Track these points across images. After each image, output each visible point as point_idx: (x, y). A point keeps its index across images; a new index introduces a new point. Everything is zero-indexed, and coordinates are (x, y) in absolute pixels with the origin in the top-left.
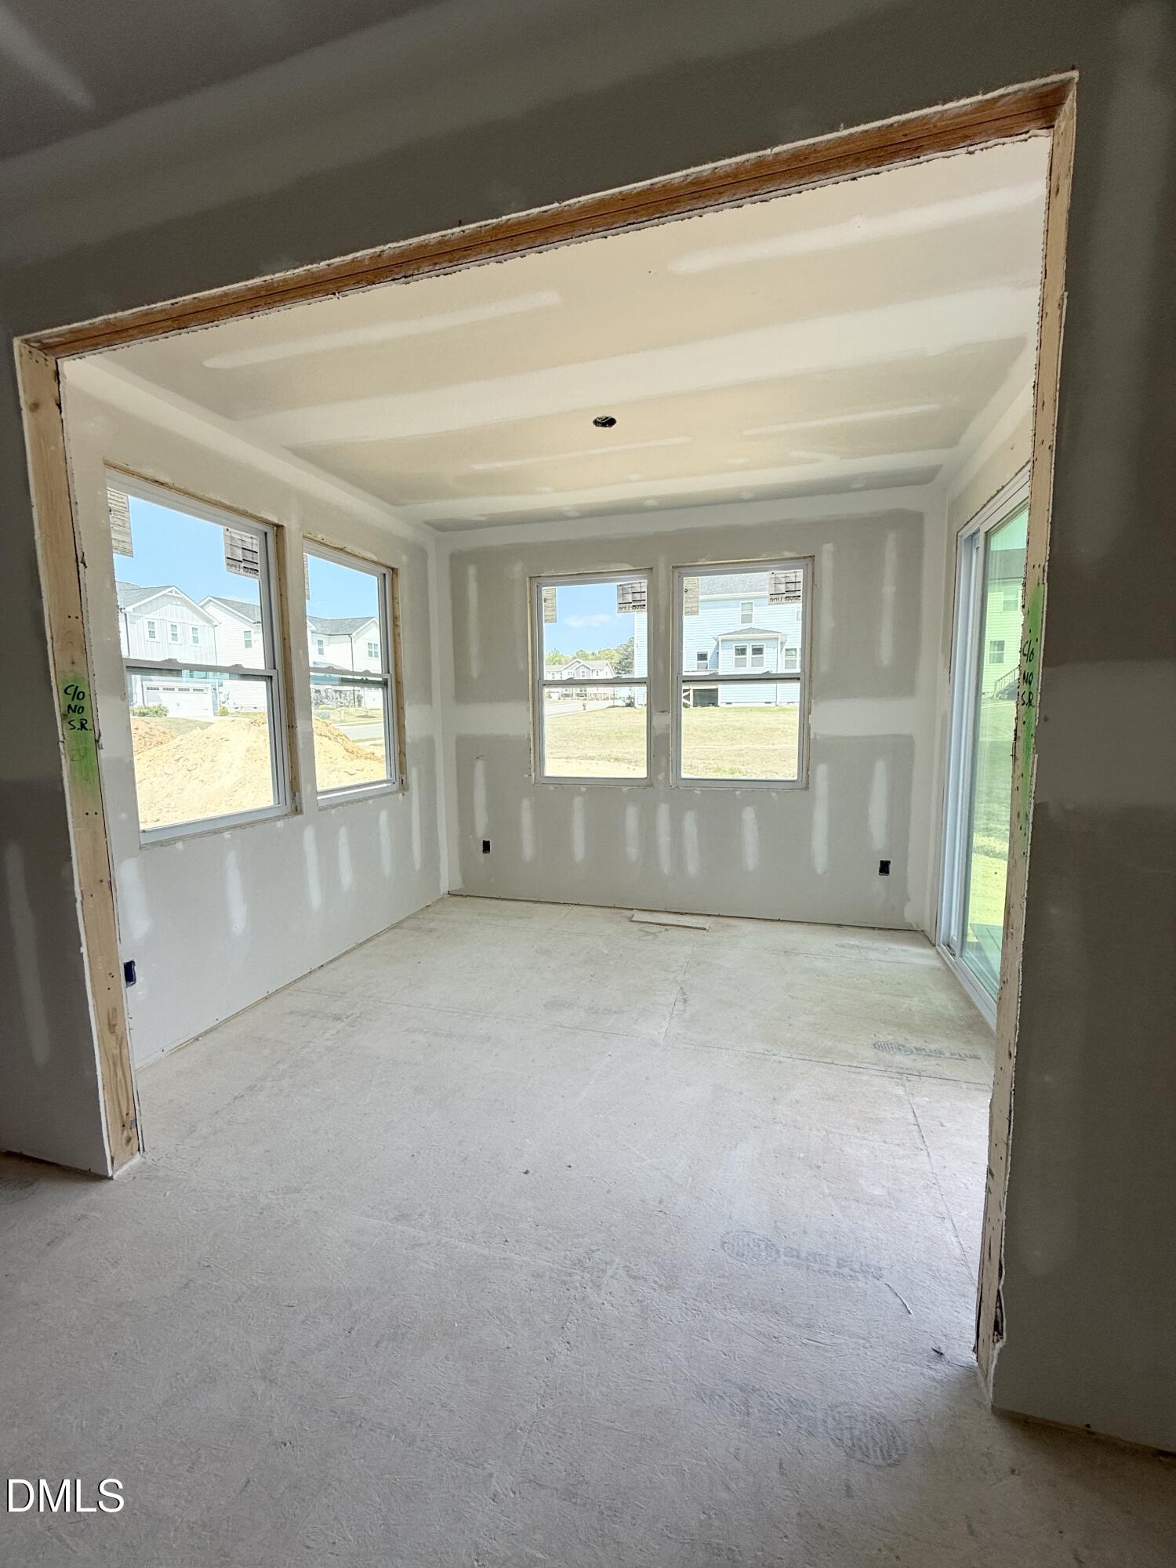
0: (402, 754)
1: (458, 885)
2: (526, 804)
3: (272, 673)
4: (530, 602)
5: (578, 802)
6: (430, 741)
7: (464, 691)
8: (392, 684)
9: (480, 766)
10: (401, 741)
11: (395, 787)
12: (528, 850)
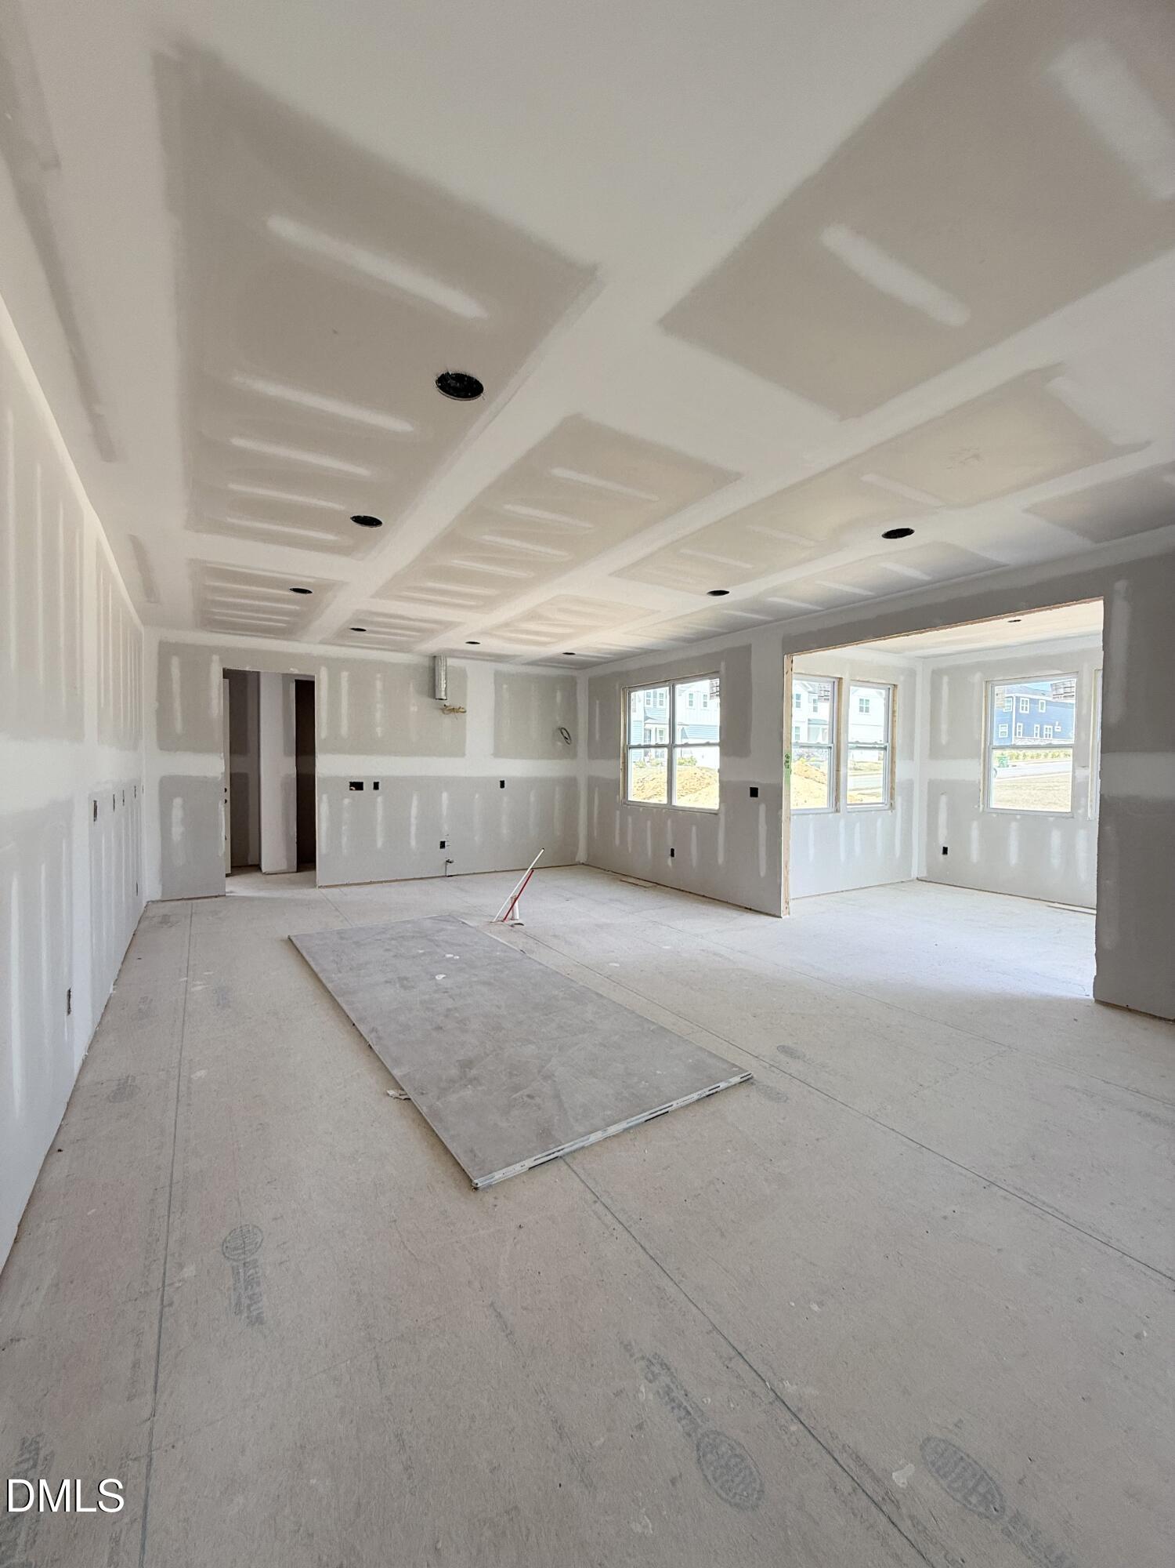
0: (892, 788)
1: (924, 874)
2: (975, 824)
3: (831, 745)
4: (986, 697)
5: (1014, 825)
6: (911, 783)
7: (935, 751)
8: (890, 750)
9: (944, 799)
10: (893, 781)
11: (887, 807)
12: (975, 856)
